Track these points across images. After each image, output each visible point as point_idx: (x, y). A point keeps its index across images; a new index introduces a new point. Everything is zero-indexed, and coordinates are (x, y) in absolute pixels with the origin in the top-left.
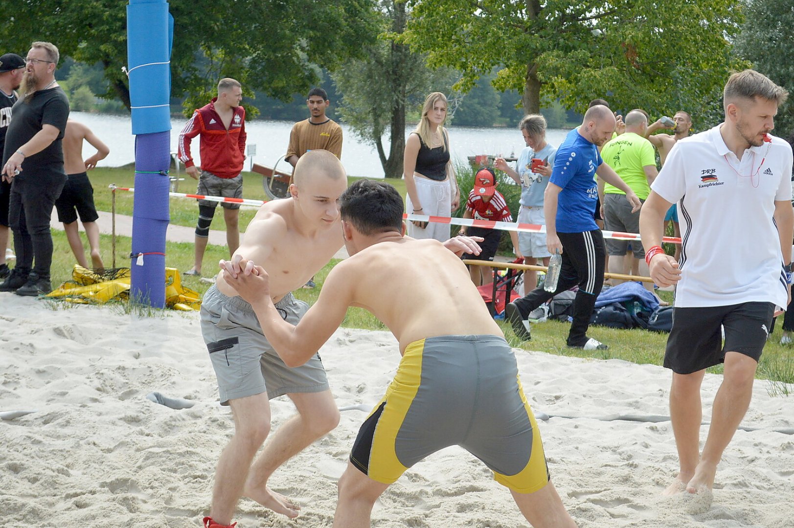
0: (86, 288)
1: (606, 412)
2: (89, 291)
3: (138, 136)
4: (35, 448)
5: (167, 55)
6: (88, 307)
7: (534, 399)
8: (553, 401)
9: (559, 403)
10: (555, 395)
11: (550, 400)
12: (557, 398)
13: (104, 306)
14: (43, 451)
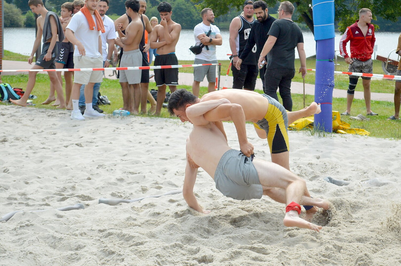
3: (318, 41)
4: (267, 205)
6: (292, 132)
13: (300, 131)
14: (271, 207)
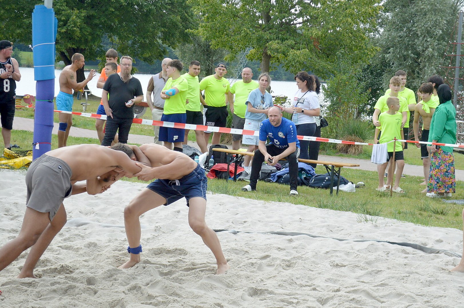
0: (10, 161)
1: (268, 229)
2: (11, 162)
3: (38, 81)
5: (54, 40)
6: (9, 171)
7: (232, 222)
8: (243, 223)
9: (245, 224)
10: (244, 221)
11: (241, 223)
12: (245, 222)
13: (17, 170)
